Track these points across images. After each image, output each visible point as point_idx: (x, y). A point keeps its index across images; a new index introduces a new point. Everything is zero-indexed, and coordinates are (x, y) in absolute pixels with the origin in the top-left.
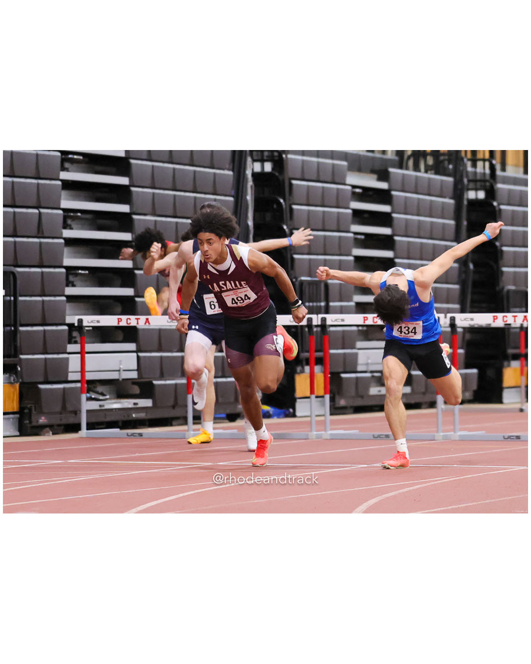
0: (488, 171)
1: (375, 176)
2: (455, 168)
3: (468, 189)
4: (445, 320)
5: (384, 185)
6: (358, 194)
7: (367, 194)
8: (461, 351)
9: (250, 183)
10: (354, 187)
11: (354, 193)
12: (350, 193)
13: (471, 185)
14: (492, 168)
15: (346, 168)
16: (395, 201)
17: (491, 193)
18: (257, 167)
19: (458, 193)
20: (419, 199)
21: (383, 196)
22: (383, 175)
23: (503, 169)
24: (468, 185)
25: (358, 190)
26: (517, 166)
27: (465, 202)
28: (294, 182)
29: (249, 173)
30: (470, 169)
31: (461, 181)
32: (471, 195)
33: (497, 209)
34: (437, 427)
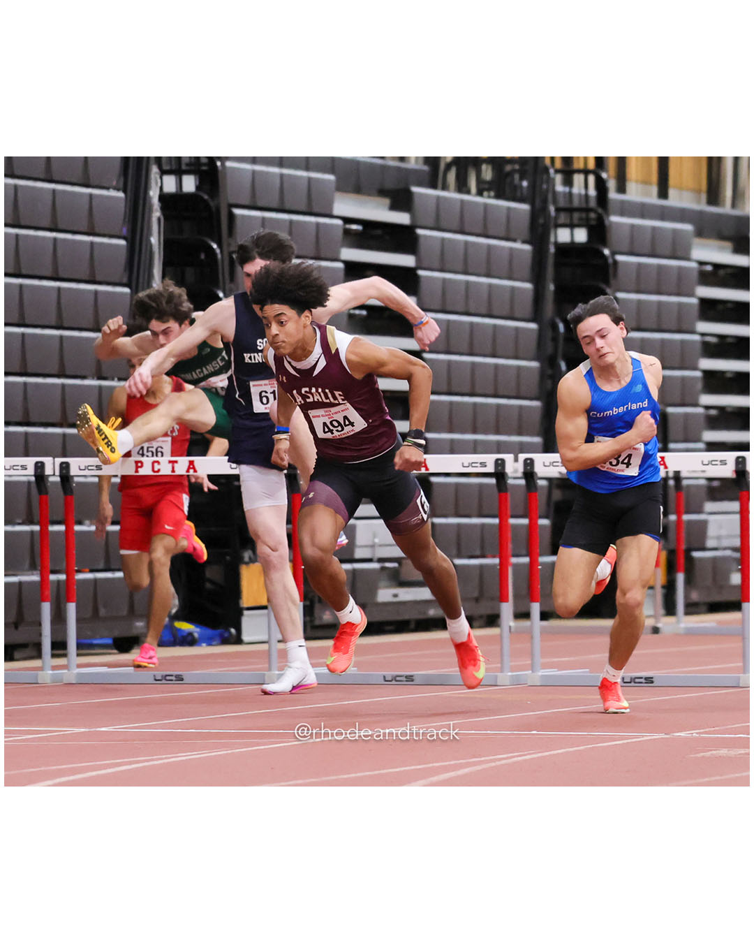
0: (592, 192)
1: (387, 201)
2: (533, 186)
3: (557, 226)
4: (516, 464)
5: (402, 218)
6: (356, 233)
7: (372, 234)
8: (544, 522)
9: (157, 213)
10: (347, 220)
11: (347, 232)
12: (340, 233)
13: (563, 218)
14: (601, 186)
15: (333, 186)
16: (423, 245)
17: (599, 232)
18: (170, 184)
19: (538, 233)
20: (466, 243)
21: (401, 238)
22: (401, 200)
23: (622, 189)
24: (556, 218)
25: (354, 227)
26: (646, 182)
27: (552, 249)
28: (237, 211)
29: (154, 194)
30: (559, 188)
31: (544, 209)
32: (563, 235)
33: (610, 261)
34: (502, 662)
